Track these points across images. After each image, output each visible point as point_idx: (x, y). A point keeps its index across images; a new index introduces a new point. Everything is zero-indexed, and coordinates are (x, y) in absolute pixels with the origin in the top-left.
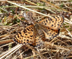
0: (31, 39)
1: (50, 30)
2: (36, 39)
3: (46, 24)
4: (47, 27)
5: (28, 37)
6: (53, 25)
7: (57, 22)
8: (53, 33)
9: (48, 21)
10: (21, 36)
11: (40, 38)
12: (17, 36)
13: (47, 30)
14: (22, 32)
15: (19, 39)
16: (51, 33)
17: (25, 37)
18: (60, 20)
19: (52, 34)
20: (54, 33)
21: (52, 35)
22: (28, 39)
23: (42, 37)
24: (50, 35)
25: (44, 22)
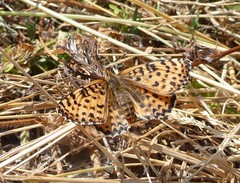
0: (100, 112)
1: (148, 97)
2: (111, 114)
3: (139, 79)
4: (140, 88)
5: (93, 108)
6: (157, 84)
7: (170, 76)
8: (155, 106)
9: (146, 72)
10: (75, 103)
11: (120, 113)
12: (65, 102)
13: (140, 94)
14: (77, 92)
15: (70, 109)
16: (150, 105)
17: (85, 107)
18: (179, 71)
19: (152, 108)
20: (159, 106)
21: (154, 110)
22: (91, 111)
23: (127, 113)
24: (147, 110)
25: (135, 73)
